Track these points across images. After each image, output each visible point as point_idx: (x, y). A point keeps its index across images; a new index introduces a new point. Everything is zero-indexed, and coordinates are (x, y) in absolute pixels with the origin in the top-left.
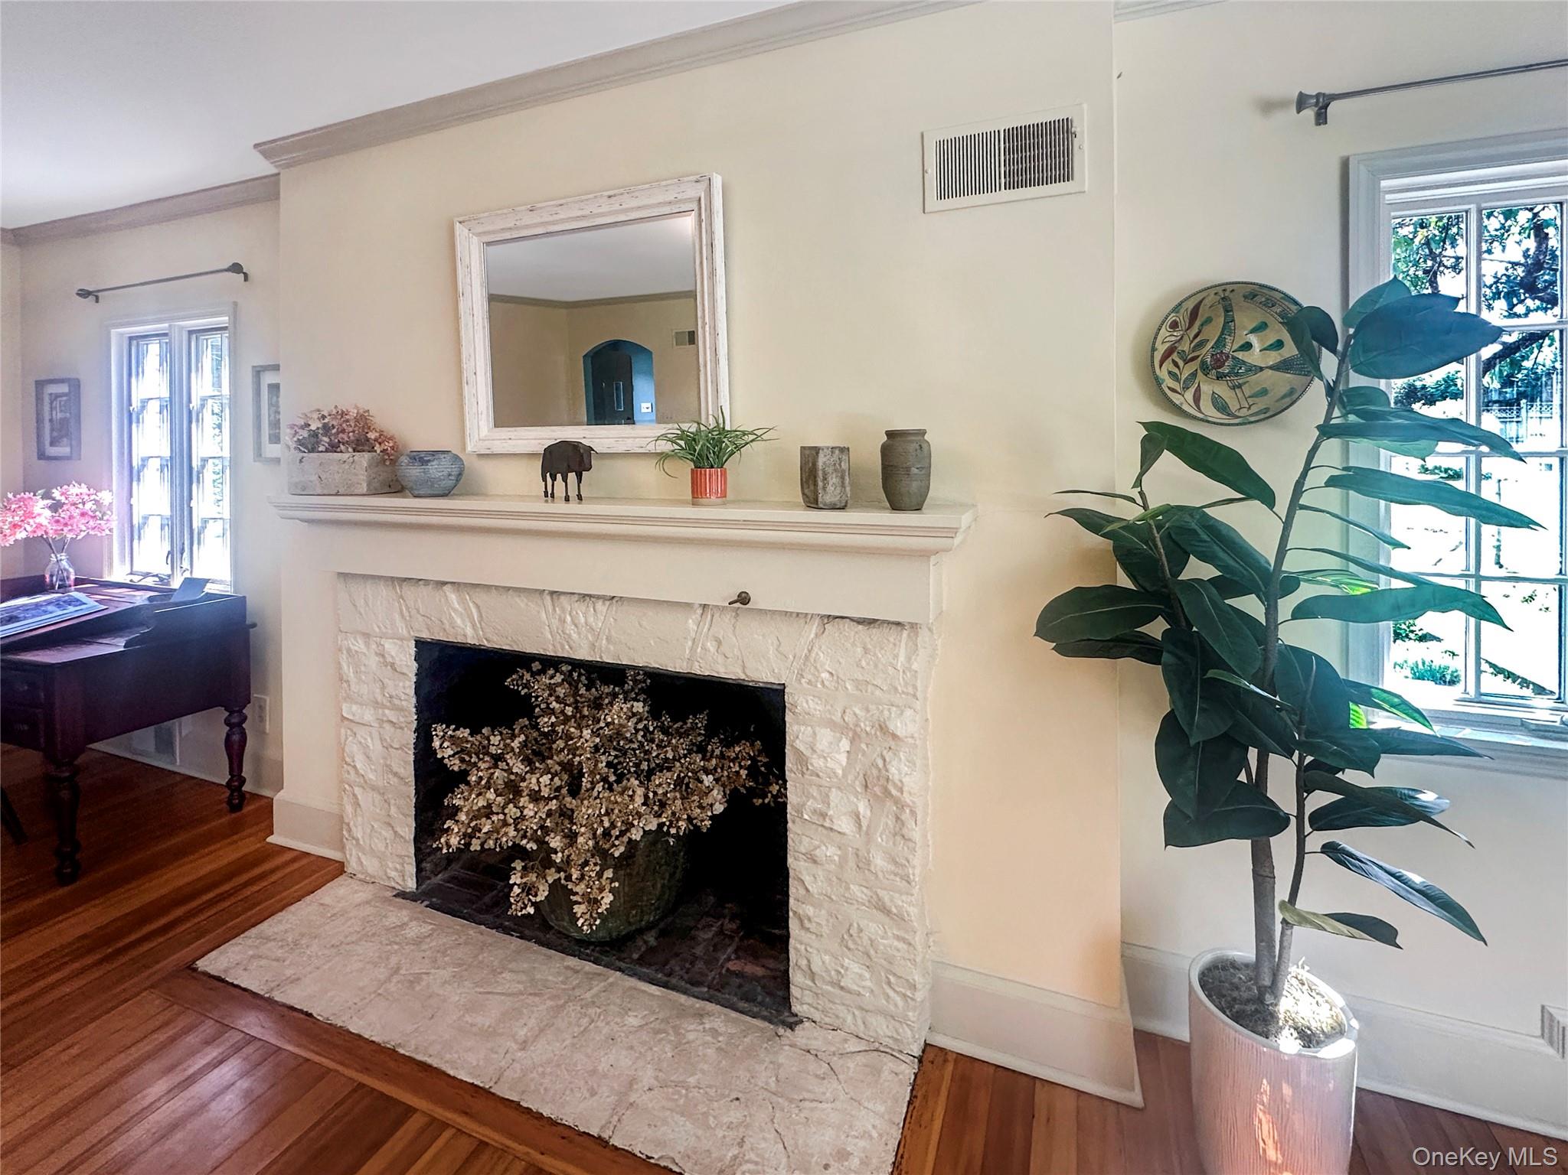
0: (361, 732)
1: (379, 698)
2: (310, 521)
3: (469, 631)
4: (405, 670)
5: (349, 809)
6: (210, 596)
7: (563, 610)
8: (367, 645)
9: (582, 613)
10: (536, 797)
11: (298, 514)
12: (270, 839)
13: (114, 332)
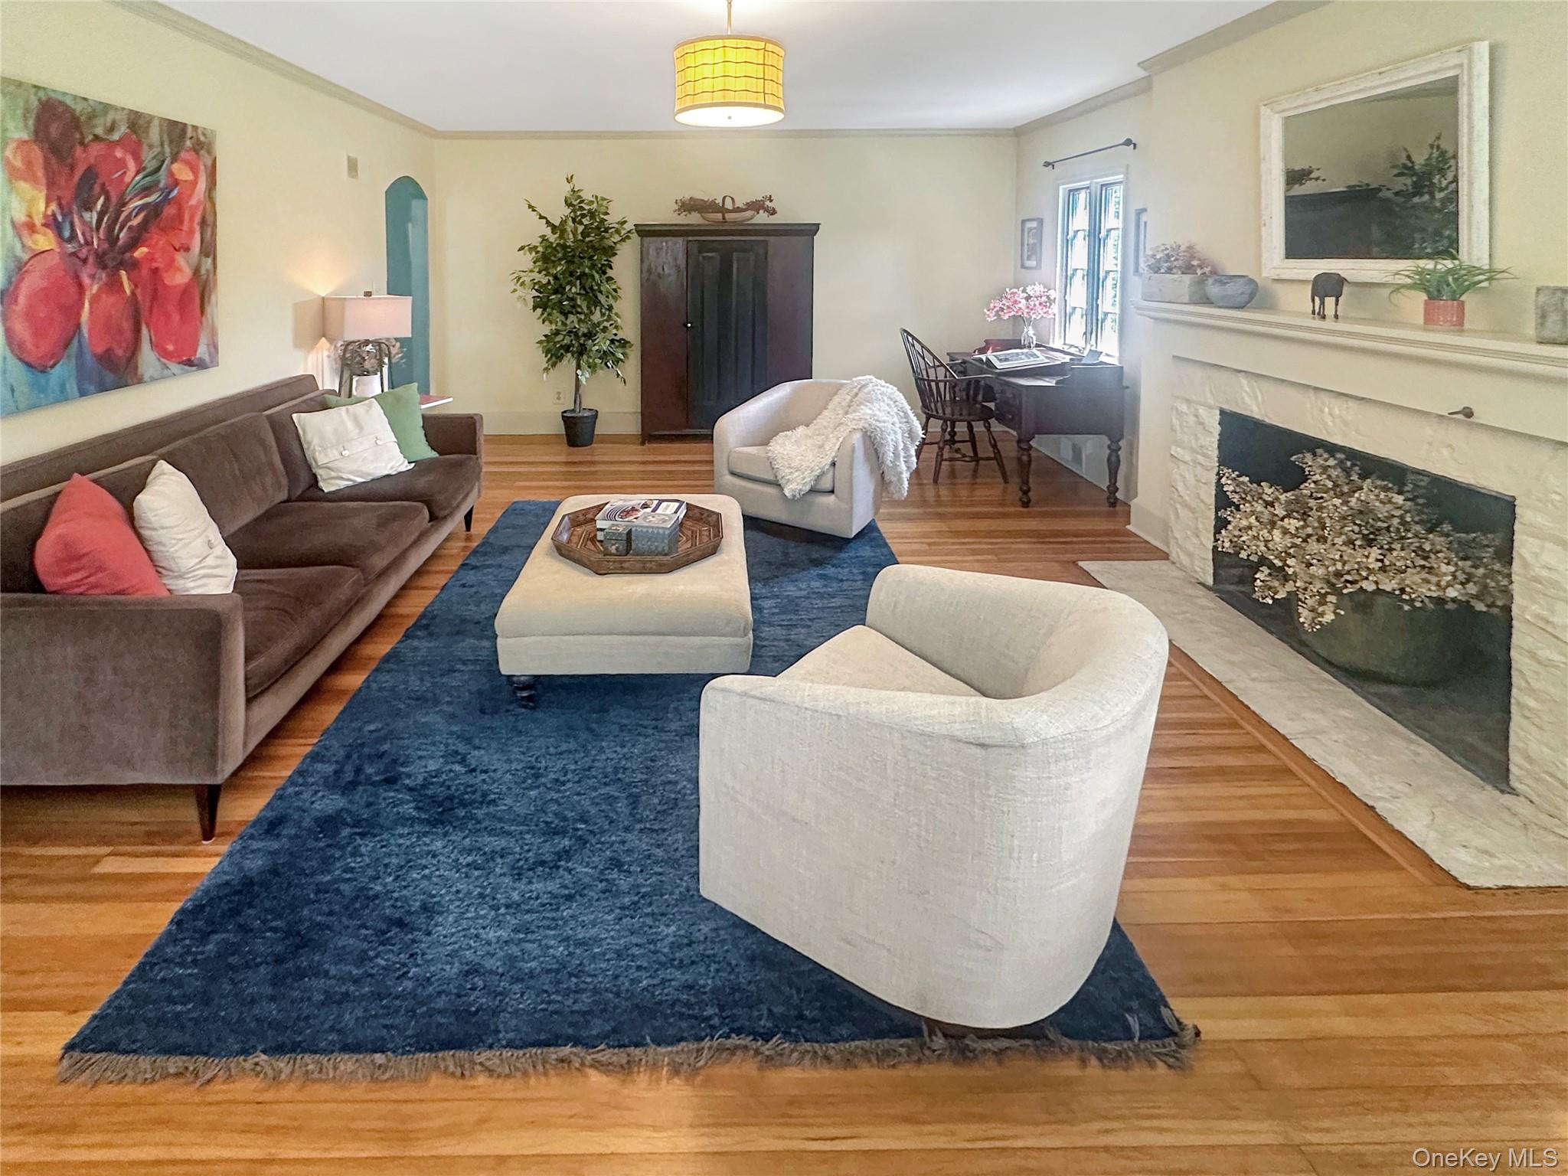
0: (1183, 467)
1: (1194, 446)
2: (1156, 319)
3: (1255, 408)
4: (1212, 430)
5: (1172, 517)
6: (1101, 363)
7: (1323, 403)
8: (1188, 408)
9: (1338, 407)
10: (1285, 532)
11: (1152, 314)
12: (1128, 527)
13: (1061, 188)
